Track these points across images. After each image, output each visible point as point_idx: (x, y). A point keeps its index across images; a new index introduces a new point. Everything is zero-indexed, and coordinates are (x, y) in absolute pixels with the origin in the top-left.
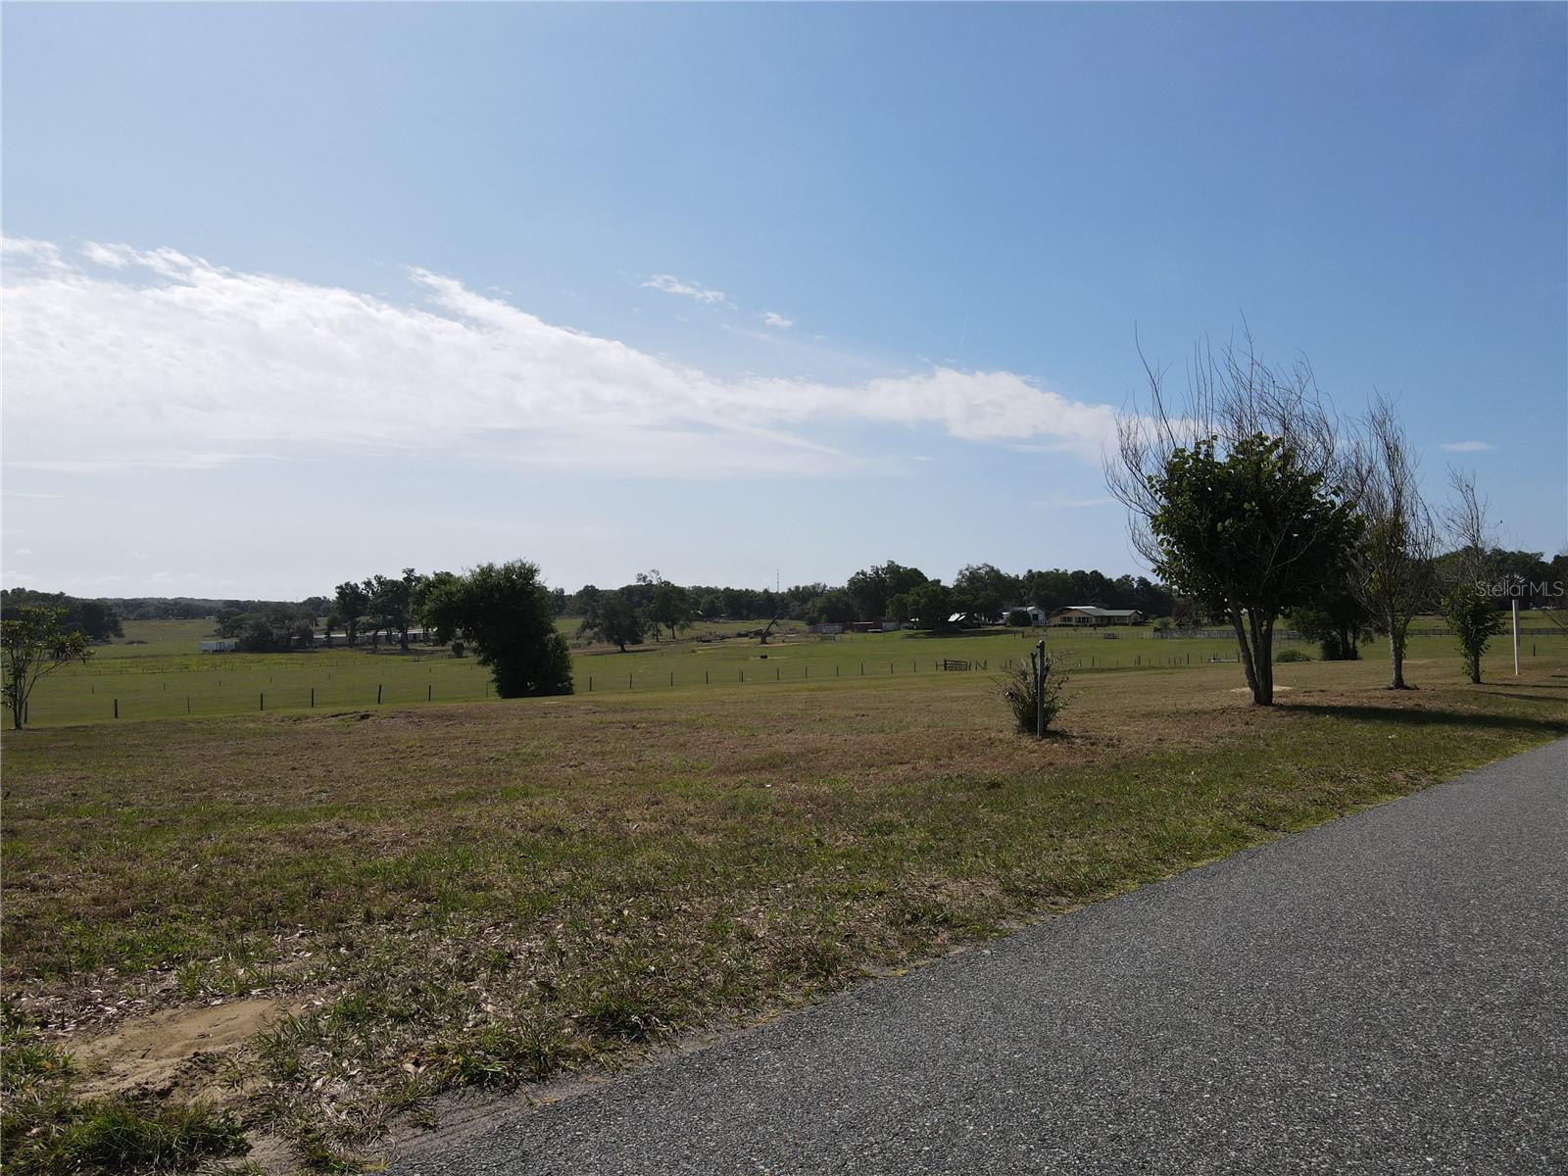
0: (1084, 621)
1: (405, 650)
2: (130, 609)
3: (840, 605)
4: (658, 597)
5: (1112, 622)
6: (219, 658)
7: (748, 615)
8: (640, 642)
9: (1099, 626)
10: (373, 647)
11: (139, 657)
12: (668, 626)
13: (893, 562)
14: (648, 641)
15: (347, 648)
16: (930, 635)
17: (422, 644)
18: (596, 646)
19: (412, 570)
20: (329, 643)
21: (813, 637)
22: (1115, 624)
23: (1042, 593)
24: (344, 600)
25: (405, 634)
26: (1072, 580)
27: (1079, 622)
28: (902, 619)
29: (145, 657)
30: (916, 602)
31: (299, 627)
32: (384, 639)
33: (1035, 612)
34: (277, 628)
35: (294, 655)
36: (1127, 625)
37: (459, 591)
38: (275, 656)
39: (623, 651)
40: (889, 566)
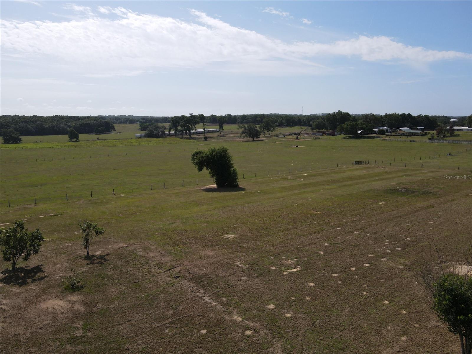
0: (404, 134)
1: (191, 138)
2: (117, 120)
3: (322, 124)
4: (265, 122)
5: (414, 134)
6: (140, 139)
7: (292, 125)
8: (259, 138)
9: (408, 136)
10: (181, 136)
11: (120, 139)
12: (268, 132)
13: (340, 111)
14: (262, 137)
15: (174, 136)
16: (351, 138)
17: (195, 135)
18: (246, 139)
19: (192, 114)
20: (170, 135)
21: (313, 137)
22: (415, 135)
23: (390, 122)
24: (173, 122)
25: (190, 133)
26: (401, 117)
27: (402, 134)
28: (341, 131)
29: (122, 139)
30: (347, 128)
31: (161, 131)
32: (184, 133)
33: (387, 129)
34: (155, 131)
35: (160, 139)
36: (419, 136)
37: (205, 156)
38: (155, 139)
39: (254, 140)
40: (338, 112)
